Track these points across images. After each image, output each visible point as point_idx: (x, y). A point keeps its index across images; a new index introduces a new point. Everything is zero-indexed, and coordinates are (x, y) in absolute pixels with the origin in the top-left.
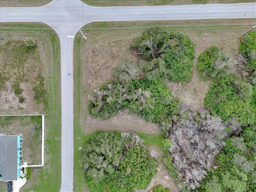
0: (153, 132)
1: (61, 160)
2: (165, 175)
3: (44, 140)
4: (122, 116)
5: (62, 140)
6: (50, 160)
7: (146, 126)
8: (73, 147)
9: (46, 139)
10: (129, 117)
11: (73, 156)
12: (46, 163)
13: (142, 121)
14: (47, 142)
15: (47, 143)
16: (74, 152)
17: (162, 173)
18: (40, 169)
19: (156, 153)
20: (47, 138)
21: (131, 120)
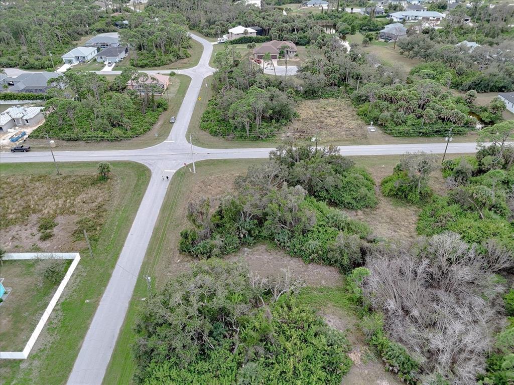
0: (323, 282)
1: (81, 347)
2: (377, 377)
3: (57, 302)
4: (249, 255)
5: (100, 303)
6: (51, 347)
7: (305, 271)
8: (124, 315)
9: (62, 301)
10: (266, 257)
11: (116, 336)
12: (34, 353)
13: (295, 262)
14: (63, 305)
15: (62, 308)
16: (122, 326)
17: (366, 371)
18: (9, 370)
19: (338, 321)
20: (66, 299)
21: (270, 262)
